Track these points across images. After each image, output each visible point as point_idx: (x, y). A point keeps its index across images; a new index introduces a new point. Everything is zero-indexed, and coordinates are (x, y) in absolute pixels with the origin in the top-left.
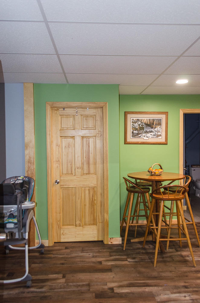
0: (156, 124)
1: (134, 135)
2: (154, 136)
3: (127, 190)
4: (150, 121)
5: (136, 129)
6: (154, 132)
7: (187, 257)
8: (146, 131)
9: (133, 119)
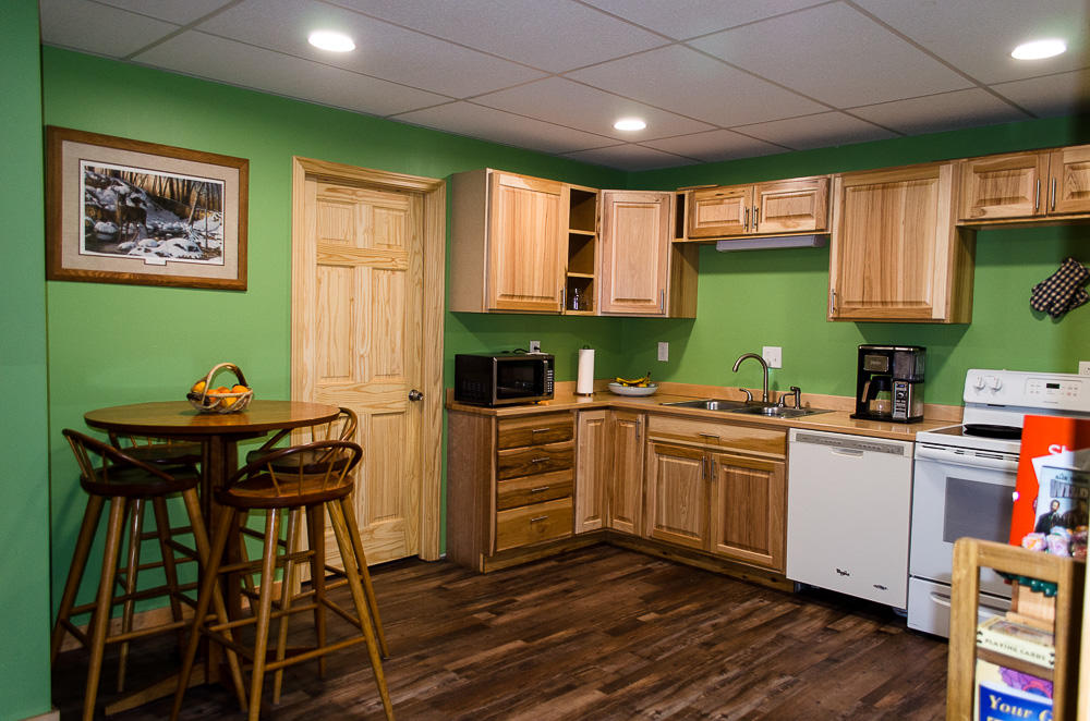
0: (198, 203)
1: (95, 242)
2: (193, 254)
3: (86, 484)
4: (171, 185)
5: (107, 216)
6: (191, 236)
7: (356, 707)
8: (156, 229)
9: (91, 169)
